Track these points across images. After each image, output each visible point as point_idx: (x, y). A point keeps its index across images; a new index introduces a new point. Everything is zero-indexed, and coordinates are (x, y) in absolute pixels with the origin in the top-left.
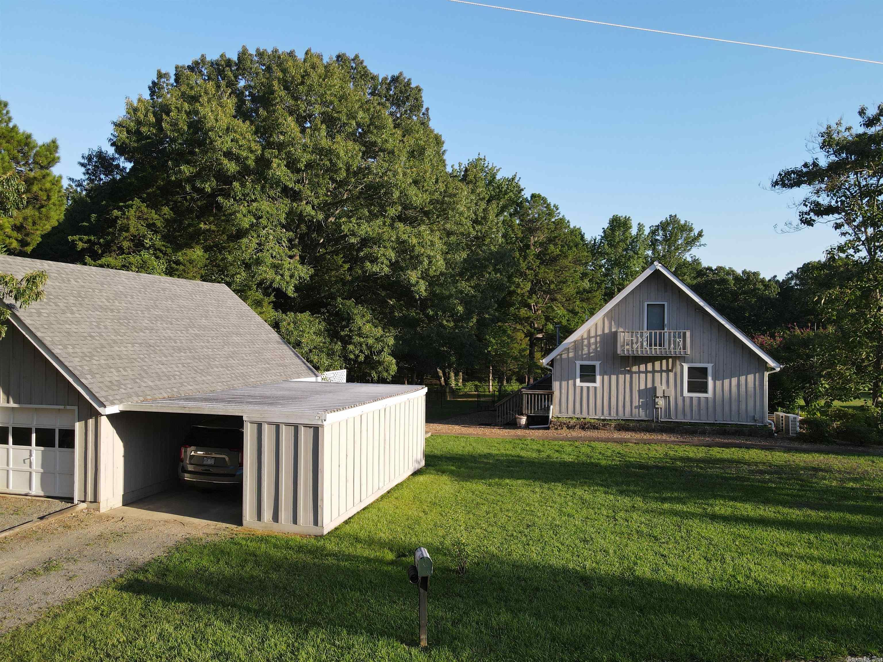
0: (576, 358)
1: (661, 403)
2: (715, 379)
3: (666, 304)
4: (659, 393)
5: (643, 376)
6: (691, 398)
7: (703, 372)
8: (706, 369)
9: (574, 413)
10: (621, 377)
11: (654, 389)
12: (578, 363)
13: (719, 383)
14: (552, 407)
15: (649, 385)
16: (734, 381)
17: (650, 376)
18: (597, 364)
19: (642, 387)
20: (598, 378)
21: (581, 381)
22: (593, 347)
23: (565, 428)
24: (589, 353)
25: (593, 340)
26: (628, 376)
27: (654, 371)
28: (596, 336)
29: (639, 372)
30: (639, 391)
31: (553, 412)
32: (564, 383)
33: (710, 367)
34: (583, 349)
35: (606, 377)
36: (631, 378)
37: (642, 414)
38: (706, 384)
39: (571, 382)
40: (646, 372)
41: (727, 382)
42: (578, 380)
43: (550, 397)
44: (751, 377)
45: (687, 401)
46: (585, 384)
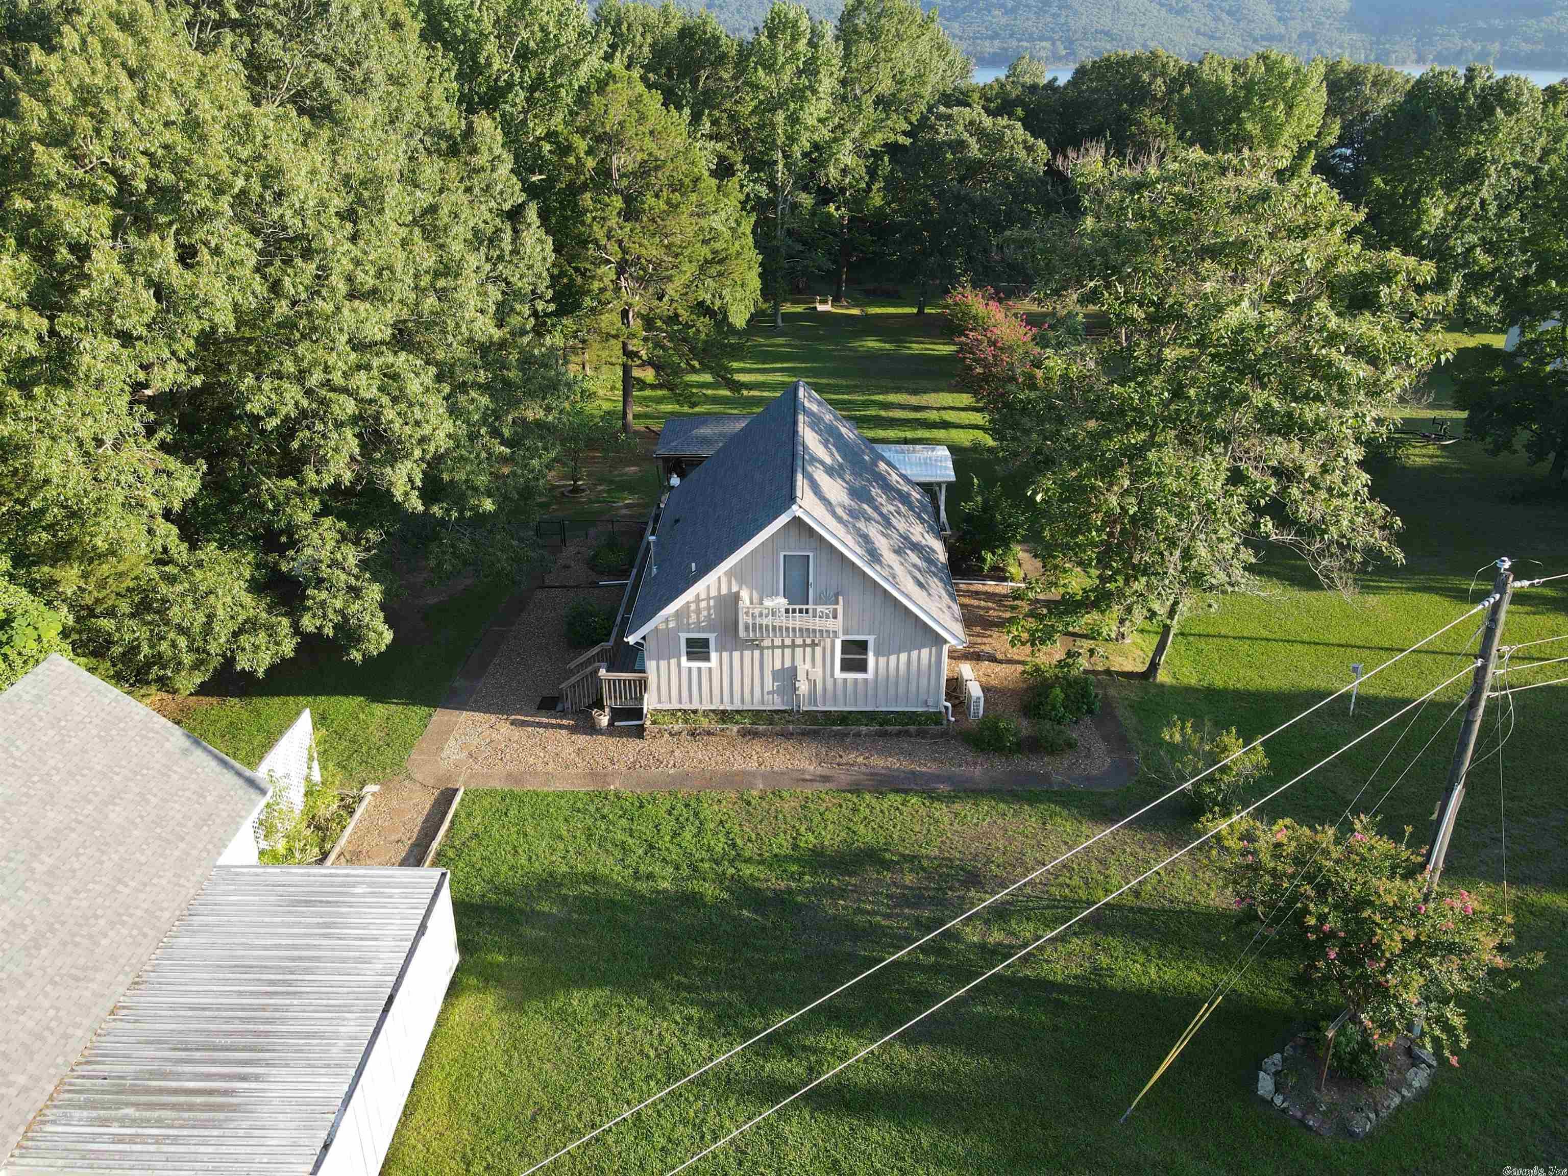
0: (678, 628)
1: (803, 687)
2: (877, 654)
3: (811, 555)
4: (801, 675)
5: (778, 652)
6: (845, 680)
7: (862, 646)
8: (866, 642)
9: (680, 702)
10: (747, 654)
11: (794, 669)
12: (683, 636)
13: (882, 660)
14: (646, 697)
15: (787, 665)
16: (903, 657)
17: (788, 652)
18: (712, 637)
19: (778, 666)
20: (714, 656)
21: (689, 659)
22: (705, 613)
23: (666, 735)
24: (699, 622)
25: (703, 604)
26: (757, 653)
27: (794, 646)
28: (708, 598)
29: (773, 647)
30: (773, 672)
31: (650, 703)
32: (663, 663)
33: (871, 639)
34: (689, 617)
35: (725, 655)
36: (762, 655)
37: (778, 704)
38: (865, 662)
39: (673, 661)
40: (783, 647)
41: (893, 658)
42: (684, 659)
43: (643, 685)
44: (925, 652)
45: (840, 683)
46: (695, 665)
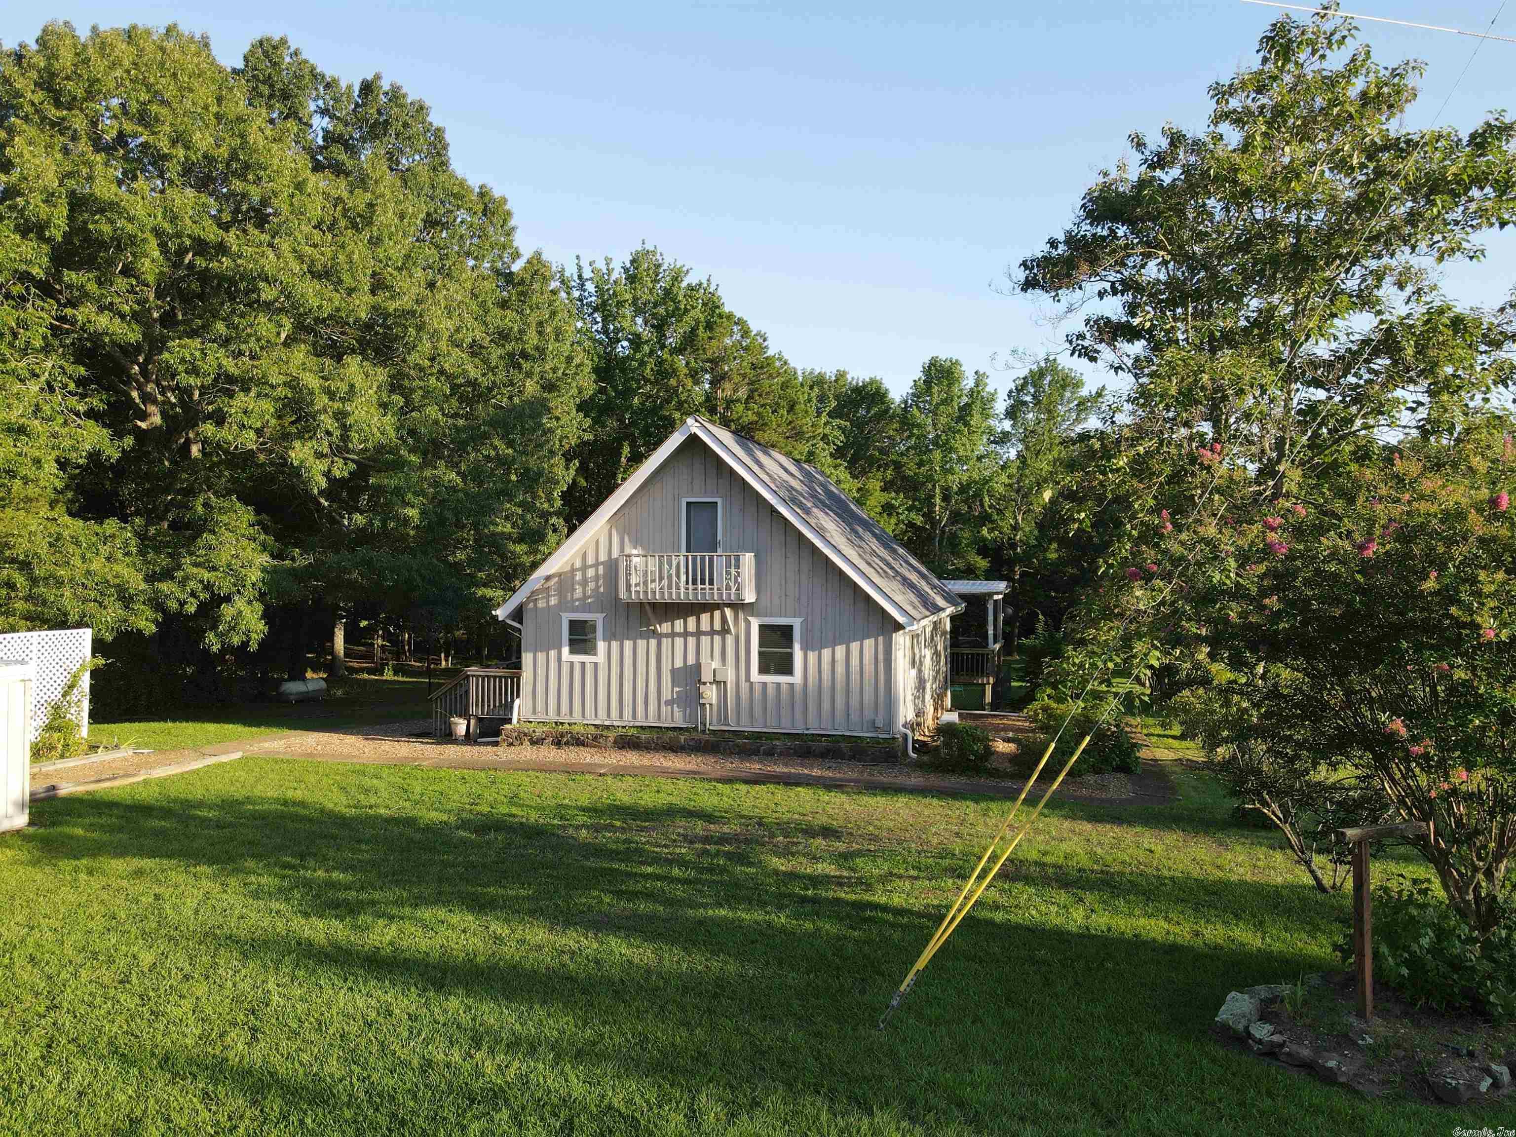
0: (563, 606)
1: (710, 694)
2: (805, 648)
3: (719, 501)
4: (706, 676)
5: (679, 641)
6: (765, 684)
7: (786, 633)
8: (791, 627)
9: (559, 714)
10: (642, 643)
11: (698, 666)
12: (566, 617)
13: (812, 656)
14: (517, 702)
15: (691, 660)
16: (840, 650)
17: (691, 641)
18: (599, 618)
19: (679, 664)
20: (601, 646)
21: (572, 652)
22: (591, 585)
23: (527, 743)
24: (585, 597)
25: (591, 573)
26: (653, 642)
27: (698, 633)
28: (596, 565)
29: (673, 635)
30: (673, 671)
31: (520, 710)
32: (541, 656)
33: (796, 623)
34: (574, 590)
35: (615, 645)
36: (659, 645)
37: (677, 718)
38: (790, 657)
39: (553, 653)
40: (685, 634)
41: (826, 653)
42: (566, 650)
43: (515, 683)
44: (869, 643)
45: (758, 689)
46: (578, 658)
